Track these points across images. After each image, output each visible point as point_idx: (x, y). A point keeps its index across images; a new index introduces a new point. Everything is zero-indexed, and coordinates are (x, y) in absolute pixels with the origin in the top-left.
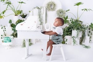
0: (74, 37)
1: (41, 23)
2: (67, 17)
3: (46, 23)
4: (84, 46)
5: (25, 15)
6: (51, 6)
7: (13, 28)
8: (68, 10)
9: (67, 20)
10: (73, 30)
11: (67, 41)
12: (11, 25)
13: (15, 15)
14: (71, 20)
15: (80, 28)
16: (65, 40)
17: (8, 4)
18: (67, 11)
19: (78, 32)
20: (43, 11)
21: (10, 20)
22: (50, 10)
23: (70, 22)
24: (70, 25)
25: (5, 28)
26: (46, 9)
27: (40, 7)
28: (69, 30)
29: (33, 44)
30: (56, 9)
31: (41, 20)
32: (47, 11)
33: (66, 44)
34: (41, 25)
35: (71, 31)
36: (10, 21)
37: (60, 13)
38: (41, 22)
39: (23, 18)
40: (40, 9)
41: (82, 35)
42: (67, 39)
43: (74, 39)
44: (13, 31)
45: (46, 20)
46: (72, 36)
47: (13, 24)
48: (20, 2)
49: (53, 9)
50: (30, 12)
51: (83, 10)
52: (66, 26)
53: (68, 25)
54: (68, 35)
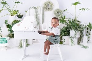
0: (72, 37)
1: (38, 24)
2: (65, 17)
3: (43, 23)
4: (82, 46)
5: (21, 15)
6: (48, 6)
7: (9, 29)
8: (66, 10)
9: (65, 19)
10: (71, 30)
11: (64, 41)
12: (7, 25)
13: (11, 16)
14: (68, 20)
15: (78, 28)
16: (63, 40)
17: (3, 4)
18: (64, 11)
19: (76, 32)
20: (40, 11)
22: (47, 10)
23: (68, 22)
24: (68, 25)
25: (1, 29)
26: (43, 9)
27: (36, 7)
28: (66, 30)
30: (53, 9)
31: (38, 21)
32: (44, 11)
33: (64, 44)
34: (38, 25)
35: (69, 31)
36: (6, 22)
37: (58, 12)
38: (38, 22)
40: (36, 9)
41: (80, 35)
42: (64, 40)
44: (9, 32)
45: (43, 20)
46: (70, 36)
47: (9, 25)
48: (16, 2)
49: (50, 9)
50: (26, 12)
51: (81, 9)
52: (64, 26)
53: (66, 24)
54: (65, 35)
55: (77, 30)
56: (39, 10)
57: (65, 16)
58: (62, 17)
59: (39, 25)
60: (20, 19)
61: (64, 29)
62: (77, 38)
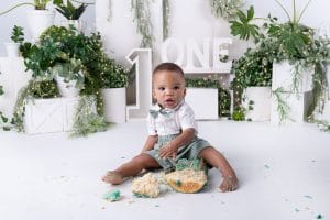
0: (280, 90)
1: (147, 40)
2: (251, 13)
3: (165, 37)
5: (76, 6)
7: (28, 61)
9: (251, 23)
10: (278, 61)
11: (251, 108)
12: (22, 49)
13: (37, 8)
14: (266, 25)
15: (306, 53)
16: (245, 105)
19: (297, 68)
21: (16, 29)
23: (265, 32)
24: (263, 45)
28: (260, 63)
29: (114, 124)
33: (250, 120)
34: (145, 46)
35: (270, 66)
36: (17, 34)
38: (146, 36)
41: (316, 83)
42: (251, 103)
43: (280, 101)
44: (30, 72)
45: (165, 23)
47: (28, 45)
52: (249, 49)
53: (257, 41)
54: (255, 85)
55: (303, 61)
57: (252, 8)
58: (240, 14)
59: (151, 47)
60: (71, 22)
61: (247, 59)
62: (302, 95)
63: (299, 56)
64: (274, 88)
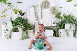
6: (45, 5)
8: (61, 7)
9: (60, 15)
10: (66, 23)
11: (60, 34)
18: (60, 8)
19: (70, 25)
21: (11, 18)
22: (44, 7)
23: (63, 17)
26: (41, 7)
30: (50, 7)
32: (42, 9)
33: (60, 37)
34: (37, 21)
35: (64, 24)
37: (54, 9)
38: (37, 19)
39: (21, 15)
40: (35, 7)
41: (75, 28)
42: (60, 33)
44: (13, 26)
45: (41, 16)
47: (13, 21)
49: (47, 7)
52: (60, 21)
53: (61, 19)
54: (61, 29)
55: (72, 23)
56: (37, 8)
57: (60, 12)
58: (58, 13)
61: (59, 23)
62: (72, 31)
63: (71, 22)
64: (66, 29)
